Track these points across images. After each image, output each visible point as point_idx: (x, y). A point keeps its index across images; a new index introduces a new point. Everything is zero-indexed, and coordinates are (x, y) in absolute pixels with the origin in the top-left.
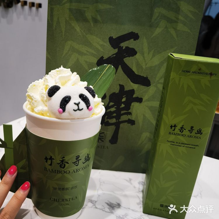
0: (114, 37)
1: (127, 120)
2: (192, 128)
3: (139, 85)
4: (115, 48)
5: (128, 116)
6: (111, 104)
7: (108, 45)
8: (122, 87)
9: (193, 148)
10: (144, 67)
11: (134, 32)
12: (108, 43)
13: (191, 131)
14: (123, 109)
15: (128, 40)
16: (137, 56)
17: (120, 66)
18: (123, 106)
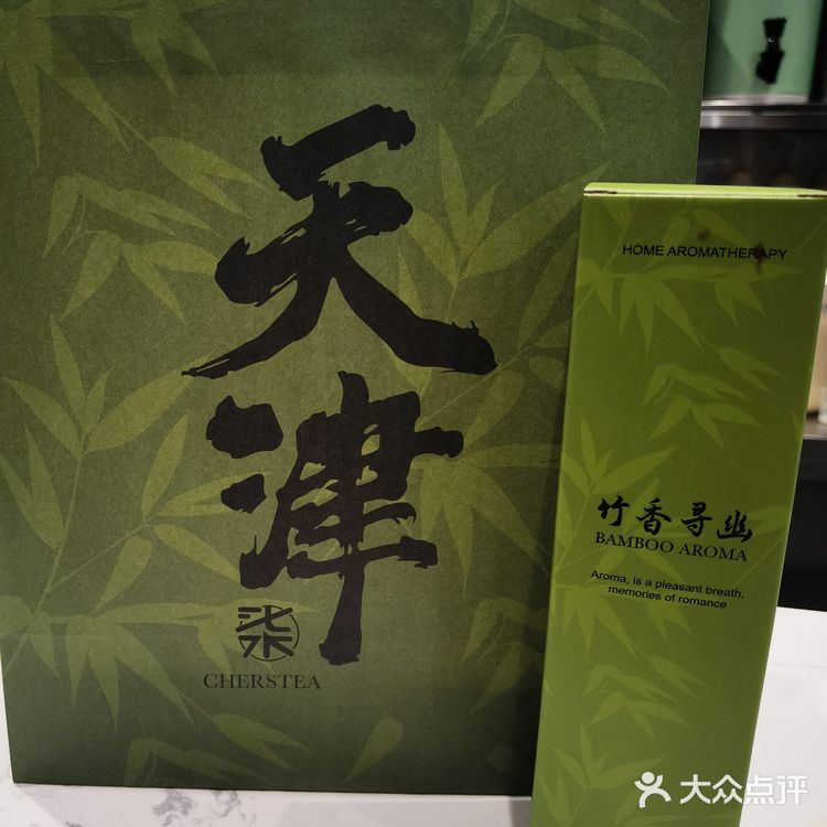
0: (288, 142)
1: (398, 541)
2: (699, 508)
3: (441, 369)
4: (297, 197)
5: (398, 522)
6: (312, 469)
7: (260, 181)
8: (353, 385)
9: (713, 604)
10: (453, 279)
11: (385, 106)
12: (263, 172)
13: (695, 526)
14: (371, 491)
15: (362, 148)
16: (416, 225)
17: (333, 282)
18: (368, 475)
